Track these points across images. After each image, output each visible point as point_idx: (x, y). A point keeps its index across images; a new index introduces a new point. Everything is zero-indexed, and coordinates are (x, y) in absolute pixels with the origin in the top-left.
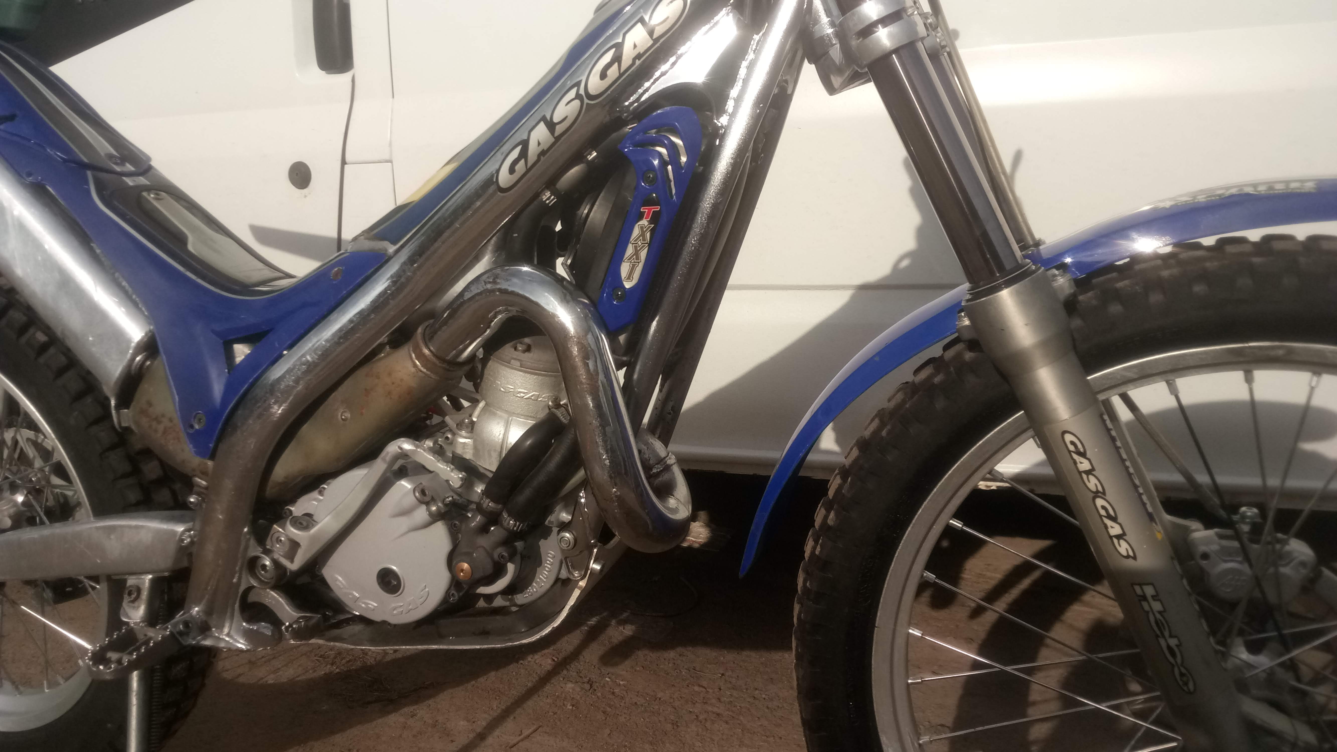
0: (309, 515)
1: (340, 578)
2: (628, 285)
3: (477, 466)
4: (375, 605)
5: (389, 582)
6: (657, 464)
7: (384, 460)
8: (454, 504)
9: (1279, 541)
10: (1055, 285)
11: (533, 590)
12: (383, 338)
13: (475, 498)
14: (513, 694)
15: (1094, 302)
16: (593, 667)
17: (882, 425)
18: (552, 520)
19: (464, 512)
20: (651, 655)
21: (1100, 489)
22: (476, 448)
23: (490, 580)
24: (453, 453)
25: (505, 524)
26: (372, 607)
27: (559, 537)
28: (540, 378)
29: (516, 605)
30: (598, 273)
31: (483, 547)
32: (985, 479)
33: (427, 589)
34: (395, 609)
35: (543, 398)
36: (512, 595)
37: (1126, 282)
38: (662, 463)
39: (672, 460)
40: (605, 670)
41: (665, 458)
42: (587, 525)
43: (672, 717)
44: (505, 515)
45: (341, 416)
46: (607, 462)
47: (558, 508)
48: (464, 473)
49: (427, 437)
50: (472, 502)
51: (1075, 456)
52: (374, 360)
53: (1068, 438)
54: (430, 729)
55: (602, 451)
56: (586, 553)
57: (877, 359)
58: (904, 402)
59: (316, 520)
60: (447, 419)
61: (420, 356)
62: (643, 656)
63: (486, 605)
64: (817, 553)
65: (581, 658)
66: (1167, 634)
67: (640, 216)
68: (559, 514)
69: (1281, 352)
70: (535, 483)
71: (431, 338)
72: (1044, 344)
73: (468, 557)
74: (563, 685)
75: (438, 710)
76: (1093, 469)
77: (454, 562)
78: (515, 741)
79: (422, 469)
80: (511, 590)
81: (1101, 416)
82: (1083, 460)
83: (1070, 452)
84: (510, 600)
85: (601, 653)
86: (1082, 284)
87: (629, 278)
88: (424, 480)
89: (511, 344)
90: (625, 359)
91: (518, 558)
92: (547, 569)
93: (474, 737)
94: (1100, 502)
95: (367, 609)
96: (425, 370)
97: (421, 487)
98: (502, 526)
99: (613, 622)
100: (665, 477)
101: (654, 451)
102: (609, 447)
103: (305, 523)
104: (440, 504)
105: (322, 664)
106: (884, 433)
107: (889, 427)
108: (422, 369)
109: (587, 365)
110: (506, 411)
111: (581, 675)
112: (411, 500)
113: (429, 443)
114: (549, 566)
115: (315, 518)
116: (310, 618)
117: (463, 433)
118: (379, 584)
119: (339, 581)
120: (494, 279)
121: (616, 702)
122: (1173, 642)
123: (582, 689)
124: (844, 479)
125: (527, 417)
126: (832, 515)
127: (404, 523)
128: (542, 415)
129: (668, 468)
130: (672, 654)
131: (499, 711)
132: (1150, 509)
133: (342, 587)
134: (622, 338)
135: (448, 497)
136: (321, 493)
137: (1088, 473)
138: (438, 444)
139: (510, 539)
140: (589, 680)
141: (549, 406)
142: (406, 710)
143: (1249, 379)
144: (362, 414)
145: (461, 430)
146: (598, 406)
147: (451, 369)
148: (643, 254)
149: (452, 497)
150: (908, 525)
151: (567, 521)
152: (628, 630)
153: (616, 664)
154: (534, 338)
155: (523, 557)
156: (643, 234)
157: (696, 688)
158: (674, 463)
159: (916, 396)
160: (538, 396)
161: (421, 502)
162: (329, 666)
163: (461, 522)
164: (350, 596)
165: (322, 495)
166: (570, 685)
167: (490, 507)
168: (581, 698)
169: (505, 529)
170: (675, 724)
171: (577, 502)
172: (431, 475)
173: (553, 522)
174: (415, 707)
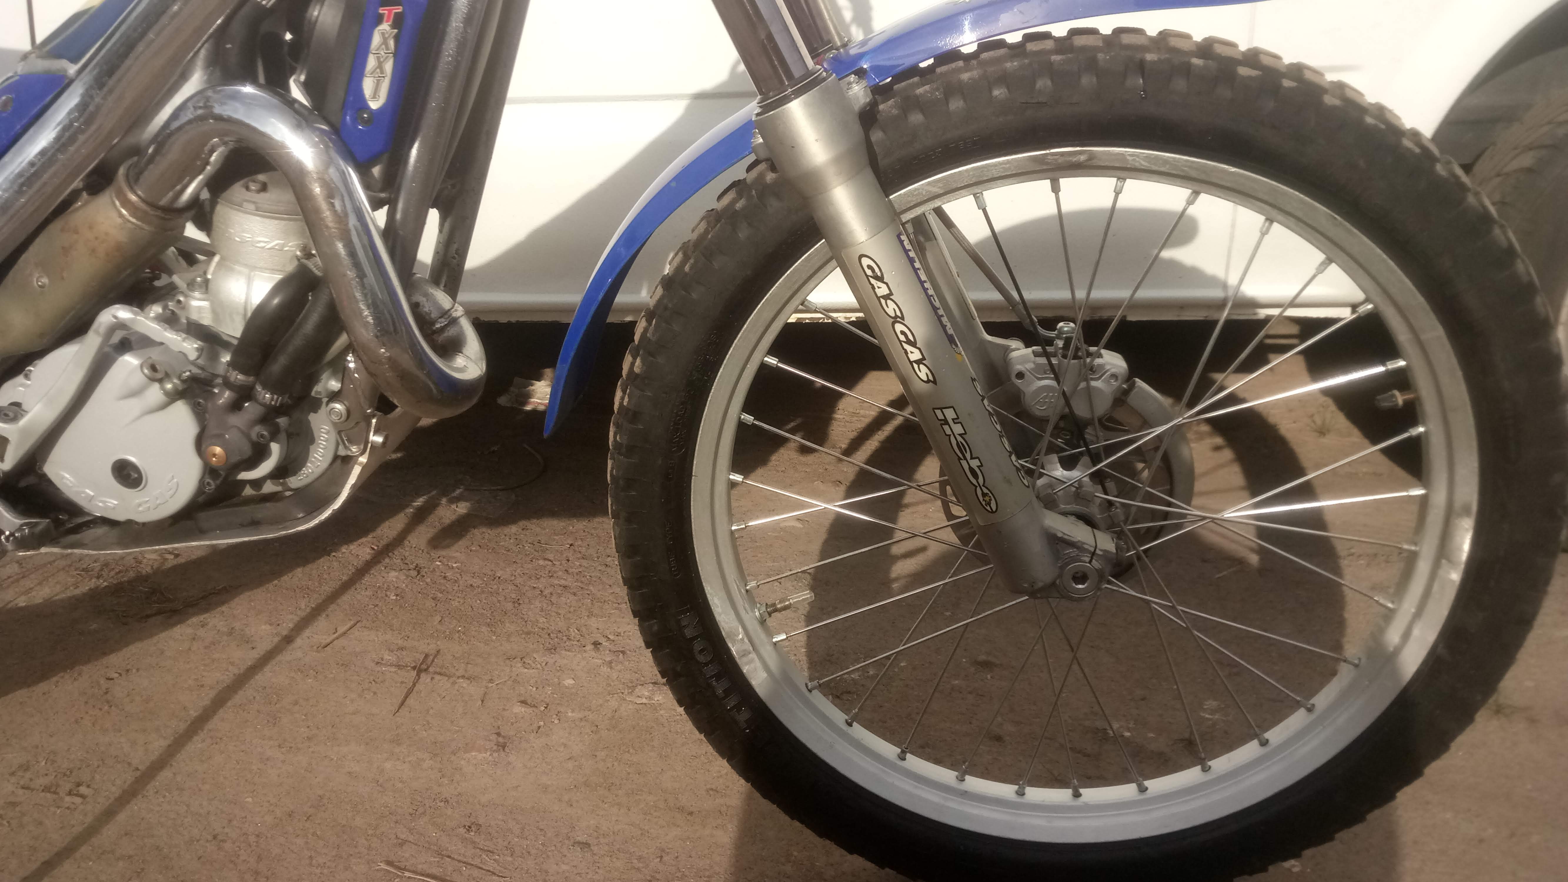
0: (17, 405)
1: (67, 476)
2: (374, 105)
3: (221, 334)
4: (116, 502)
5: (129, 476)
6: (440, 318)
7: (97, 332)
8: (194, 379)
9: (1089, 354)
10: (851, 93)
11: (308, 470)
12: (77, 183)
13: (221, 370)
14: (325, 591)
15: (895, 112)
16: (421, 552)
17: (686, 258)
18: (319, 390)
19: (209, 388)
20: (489, 532)
21: (899, 314)
22: (214, 312)
23: (253, 462)
24: (188, 319)
25: (260, 398)
26: (112, 505)
27: (329, 408)
28: (283, 222)
29: (291, 490)
30: (337, 93)
31: (236, 426)
32: (797, 311)
33: (175, 480)
34: (140, 505)
35: (291, 247)
36: (284, 478)
37: (927, 87)
38: (446, 316)
39: (459, 311)
40: (435, 554)
41: (449, 310)
42: (360, 393)
43: (513, 596)
44: (259, 388)
45: (37, 282)
46: (370, 319)
47: (324, 376)
48: (199, 342)
49: (154, 301)
50: (217, 376)
51: (873, 281)
52: (70, 210)
53: (866, 262)
54: (225, 638)
55: (363, 307)
56: (363, 424)
57: (673, 184)
58: (706, 232)
59: (26, 410)
60: (176, 279)
61: (126, 203)
62: (480, 534)
63: (254, 493)
64: (625, 404)
65: (406, 542)
66: (968, 456)
67: (379, 20)
68: (327, 382)
69: (1082, 158)
70: (291, 349)
71: (137, 180)
72: (837, 160)
73: (219, 439)
74: (386, 575)
75: (234, 617)
76: (891, 294)
77: (204, 446)
78: (328, 641)
79: (146, 342)
80: (281, 472)
81: (899, 236)
82: (880, 284)
83: (867, 276)
84: (282, 484)
85: (430, 535)
86: (880, 92)
87: (374, 97)
88: (155, 354)
89: (242, 182)
90: (383, 195)
91: (283, 436)
92: (322, 446)
93: (280, 641)
94: (899, 327)
95: (106, 508)
96: (134, 220)
97: (150, 361)
98: (256, 401)
99: (444, 501)
100: (451, 332)
101: (436, 303)
102: (370, 301)
103: (11, 414)
104: (175, 381)
105: (85, 578)
106: (687, 268)
107: (692, 261)
108: (131, 219)
109: (332, 205)
110: (246, 265)
111: (406, 562)
112: (139, 378)
113: (156, 309)
114: (324, 443)
115: (24, 407)
116: (36, 524)
117: (197, 294)
118: (116, 478)
119: (67, 479)
120: (205, 103)
121: (448, 586)
122: (975, 463)
123: (407, 576)
124: (649, 322)
125: (273, 271)
126: (638, 361)
127: (136, 406)
128: (291, 267)
129: (454, 321)
130: (514, 529)
131: (308, 610)
132: (951, 331)
133: (71, 485)
134: (376, 171)
135: (185, 372)
136: (27, 377)
137: (887, 297)
138: (170, 310)
139: (269, 417)
140: (416, 567)
141: (297, 256)
142: (194, 620)
143: (1056, 189)
144: (63, 278)
145: (193, 291)
146: (352, 254)
147: (167, 217)
148: (389, 66)
149: (190, 371)
150: (720, 367)
151: (336, 390)
152: (462, 508)
153: (448, 546)
154: (269, 174)
155: (290, 436)
156: (385, 42)
157: (541, 562)
158: (462, 315)
159: (719, 225)
160: (283, 245)
161: (152, 380)
162: (93, 580)
163: (205, 400)
164: (83, 495)
165: (29, 379)
166: (393, 574)
167: (240, 380)
168: (407, 586)
169: (261, 404)
170: (517, 602)
171: (345, 369)
172: (162, 347)
173: (320, 392)
174: (205, 616)
